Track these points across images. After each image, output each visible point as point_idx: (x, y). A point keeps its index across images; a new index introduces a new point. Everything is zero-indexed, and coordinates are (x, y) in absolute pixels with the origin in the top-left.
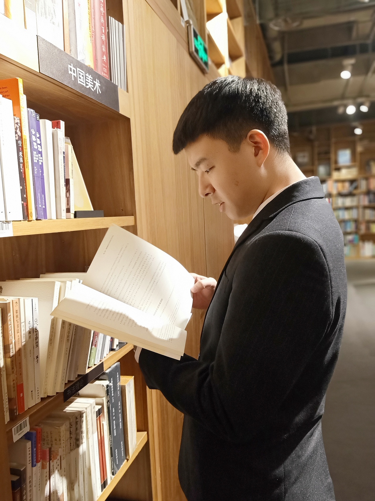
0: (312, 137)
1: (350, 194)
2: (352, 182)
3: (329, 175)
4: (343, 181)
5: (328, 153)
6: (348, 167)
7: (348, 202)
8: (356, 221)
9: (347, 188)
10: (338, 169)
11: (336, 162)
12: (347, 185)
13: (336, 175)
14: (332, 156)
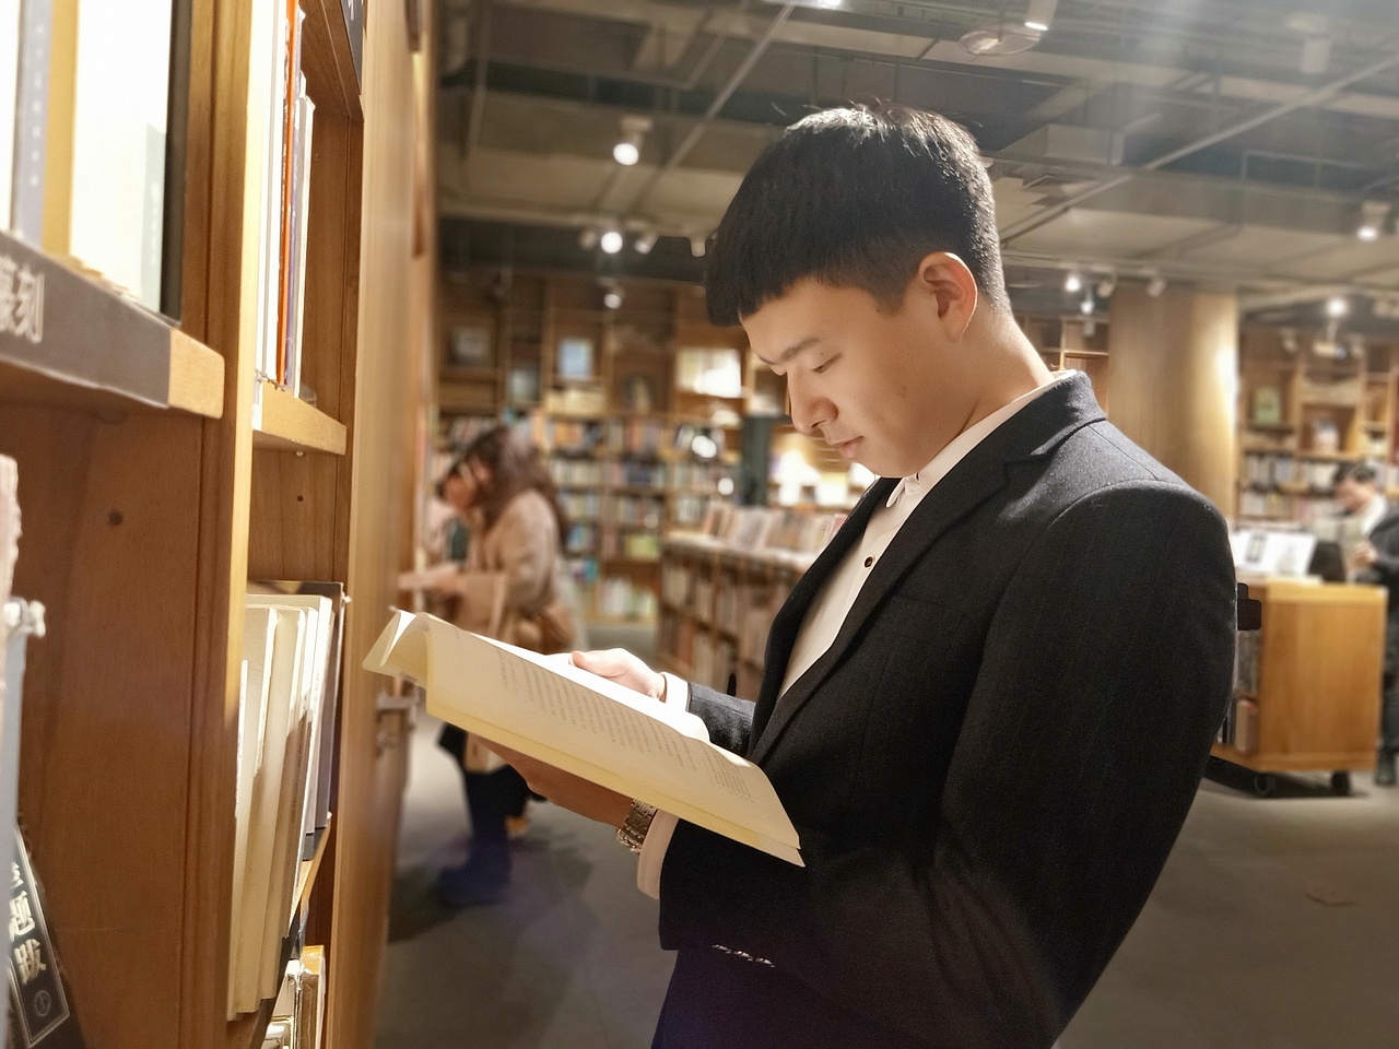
0: (500, 292)
1: (584, 457)
2: (591, 424)
3: (537, 398)
4: (569, 420)
5: (535, 341)
6: (584, 387)
7: (580, 474)
8: (595, 526)
9: (577, 438)
10: (559, 388)
11: (556, 369)
12: (578, 431)
13: (552, 402)
14: (547, 353)
